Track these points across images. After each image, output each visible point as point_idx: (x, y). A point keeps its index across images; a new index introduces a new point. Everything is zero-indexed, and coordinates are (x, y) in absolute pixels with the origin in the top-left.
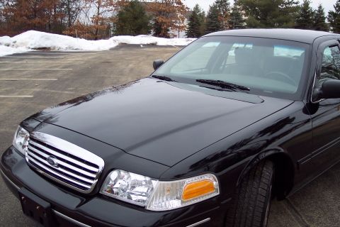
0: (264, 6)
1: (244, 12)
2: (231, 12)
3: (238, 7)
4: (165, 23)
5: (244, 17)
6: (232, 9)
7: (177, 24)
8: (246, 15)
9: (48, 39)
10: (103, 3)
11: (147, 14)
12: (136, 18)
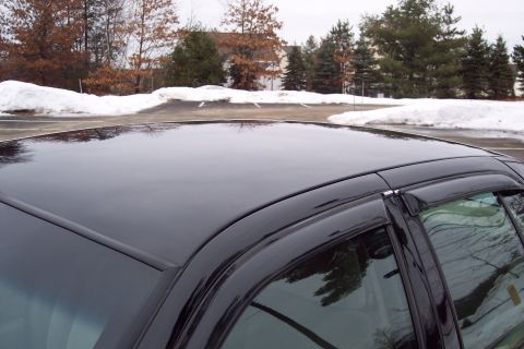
0: (408, 38)
1: (376, 47)
2: (356, 47)
3: (367, 39)
4: (246, 65)
5: (377, 56)
6: (357, 43)
7: (269, 68)
8: (380, 52)
9: (30, 95)
10: (147, 36)
11: (221, 51)
12: (200, 58)
